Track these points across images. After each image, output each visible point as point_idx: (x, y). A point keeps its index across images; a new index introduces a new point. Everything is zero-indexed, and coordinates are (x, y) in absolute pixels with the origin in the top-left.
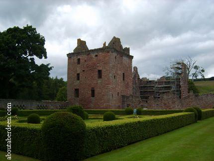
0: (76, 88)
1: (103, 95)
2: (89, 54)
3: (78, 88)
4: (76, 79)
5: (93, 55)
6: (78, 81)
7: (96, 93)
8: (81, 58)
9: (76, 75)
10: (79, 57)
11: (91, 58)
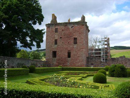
0: (54, 50)
1: (78, 56)
2: (66, 25)
3: (56, 50)
4: (54, 43)
5: (70, 27)
6: (56, 45)
7: (72, 55)
8: (59, 28)
9: (54, 40)
10: (56, 27)
11: (68, 28)
